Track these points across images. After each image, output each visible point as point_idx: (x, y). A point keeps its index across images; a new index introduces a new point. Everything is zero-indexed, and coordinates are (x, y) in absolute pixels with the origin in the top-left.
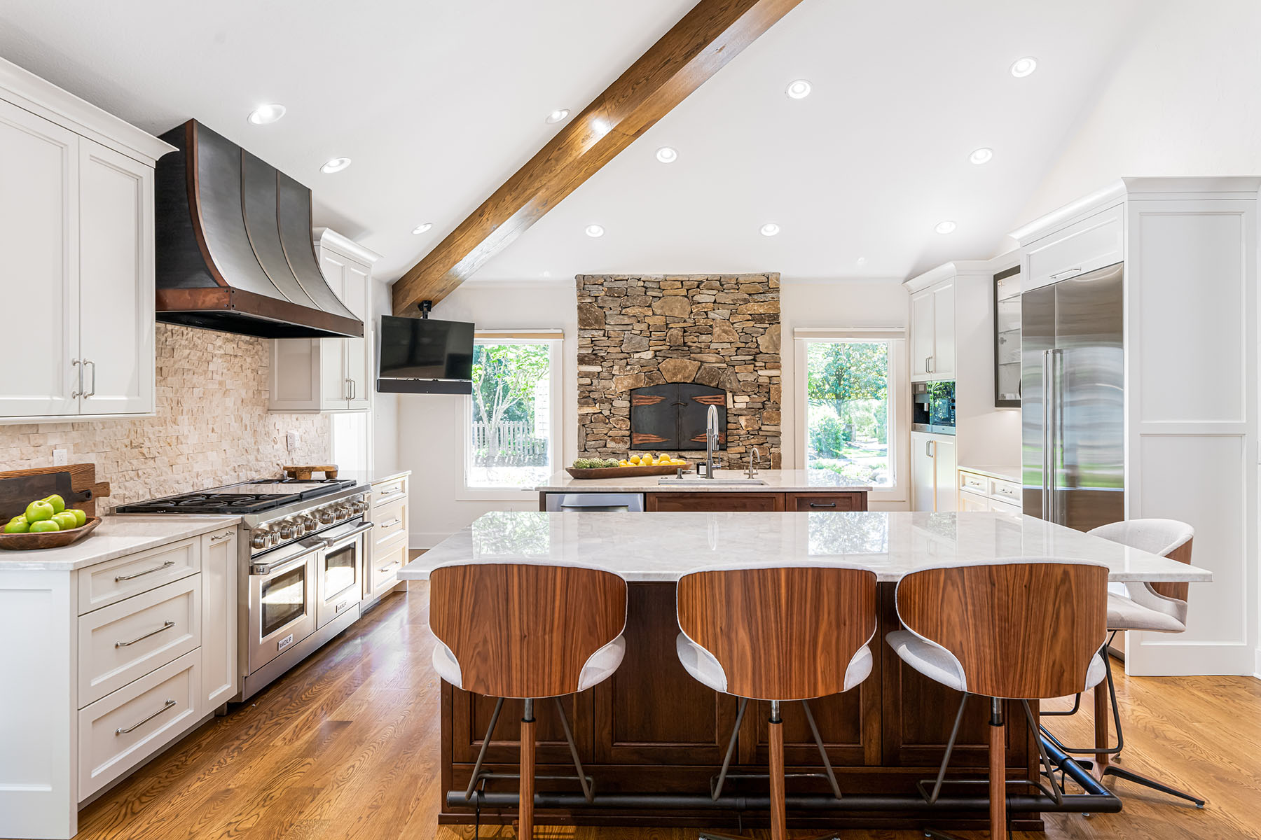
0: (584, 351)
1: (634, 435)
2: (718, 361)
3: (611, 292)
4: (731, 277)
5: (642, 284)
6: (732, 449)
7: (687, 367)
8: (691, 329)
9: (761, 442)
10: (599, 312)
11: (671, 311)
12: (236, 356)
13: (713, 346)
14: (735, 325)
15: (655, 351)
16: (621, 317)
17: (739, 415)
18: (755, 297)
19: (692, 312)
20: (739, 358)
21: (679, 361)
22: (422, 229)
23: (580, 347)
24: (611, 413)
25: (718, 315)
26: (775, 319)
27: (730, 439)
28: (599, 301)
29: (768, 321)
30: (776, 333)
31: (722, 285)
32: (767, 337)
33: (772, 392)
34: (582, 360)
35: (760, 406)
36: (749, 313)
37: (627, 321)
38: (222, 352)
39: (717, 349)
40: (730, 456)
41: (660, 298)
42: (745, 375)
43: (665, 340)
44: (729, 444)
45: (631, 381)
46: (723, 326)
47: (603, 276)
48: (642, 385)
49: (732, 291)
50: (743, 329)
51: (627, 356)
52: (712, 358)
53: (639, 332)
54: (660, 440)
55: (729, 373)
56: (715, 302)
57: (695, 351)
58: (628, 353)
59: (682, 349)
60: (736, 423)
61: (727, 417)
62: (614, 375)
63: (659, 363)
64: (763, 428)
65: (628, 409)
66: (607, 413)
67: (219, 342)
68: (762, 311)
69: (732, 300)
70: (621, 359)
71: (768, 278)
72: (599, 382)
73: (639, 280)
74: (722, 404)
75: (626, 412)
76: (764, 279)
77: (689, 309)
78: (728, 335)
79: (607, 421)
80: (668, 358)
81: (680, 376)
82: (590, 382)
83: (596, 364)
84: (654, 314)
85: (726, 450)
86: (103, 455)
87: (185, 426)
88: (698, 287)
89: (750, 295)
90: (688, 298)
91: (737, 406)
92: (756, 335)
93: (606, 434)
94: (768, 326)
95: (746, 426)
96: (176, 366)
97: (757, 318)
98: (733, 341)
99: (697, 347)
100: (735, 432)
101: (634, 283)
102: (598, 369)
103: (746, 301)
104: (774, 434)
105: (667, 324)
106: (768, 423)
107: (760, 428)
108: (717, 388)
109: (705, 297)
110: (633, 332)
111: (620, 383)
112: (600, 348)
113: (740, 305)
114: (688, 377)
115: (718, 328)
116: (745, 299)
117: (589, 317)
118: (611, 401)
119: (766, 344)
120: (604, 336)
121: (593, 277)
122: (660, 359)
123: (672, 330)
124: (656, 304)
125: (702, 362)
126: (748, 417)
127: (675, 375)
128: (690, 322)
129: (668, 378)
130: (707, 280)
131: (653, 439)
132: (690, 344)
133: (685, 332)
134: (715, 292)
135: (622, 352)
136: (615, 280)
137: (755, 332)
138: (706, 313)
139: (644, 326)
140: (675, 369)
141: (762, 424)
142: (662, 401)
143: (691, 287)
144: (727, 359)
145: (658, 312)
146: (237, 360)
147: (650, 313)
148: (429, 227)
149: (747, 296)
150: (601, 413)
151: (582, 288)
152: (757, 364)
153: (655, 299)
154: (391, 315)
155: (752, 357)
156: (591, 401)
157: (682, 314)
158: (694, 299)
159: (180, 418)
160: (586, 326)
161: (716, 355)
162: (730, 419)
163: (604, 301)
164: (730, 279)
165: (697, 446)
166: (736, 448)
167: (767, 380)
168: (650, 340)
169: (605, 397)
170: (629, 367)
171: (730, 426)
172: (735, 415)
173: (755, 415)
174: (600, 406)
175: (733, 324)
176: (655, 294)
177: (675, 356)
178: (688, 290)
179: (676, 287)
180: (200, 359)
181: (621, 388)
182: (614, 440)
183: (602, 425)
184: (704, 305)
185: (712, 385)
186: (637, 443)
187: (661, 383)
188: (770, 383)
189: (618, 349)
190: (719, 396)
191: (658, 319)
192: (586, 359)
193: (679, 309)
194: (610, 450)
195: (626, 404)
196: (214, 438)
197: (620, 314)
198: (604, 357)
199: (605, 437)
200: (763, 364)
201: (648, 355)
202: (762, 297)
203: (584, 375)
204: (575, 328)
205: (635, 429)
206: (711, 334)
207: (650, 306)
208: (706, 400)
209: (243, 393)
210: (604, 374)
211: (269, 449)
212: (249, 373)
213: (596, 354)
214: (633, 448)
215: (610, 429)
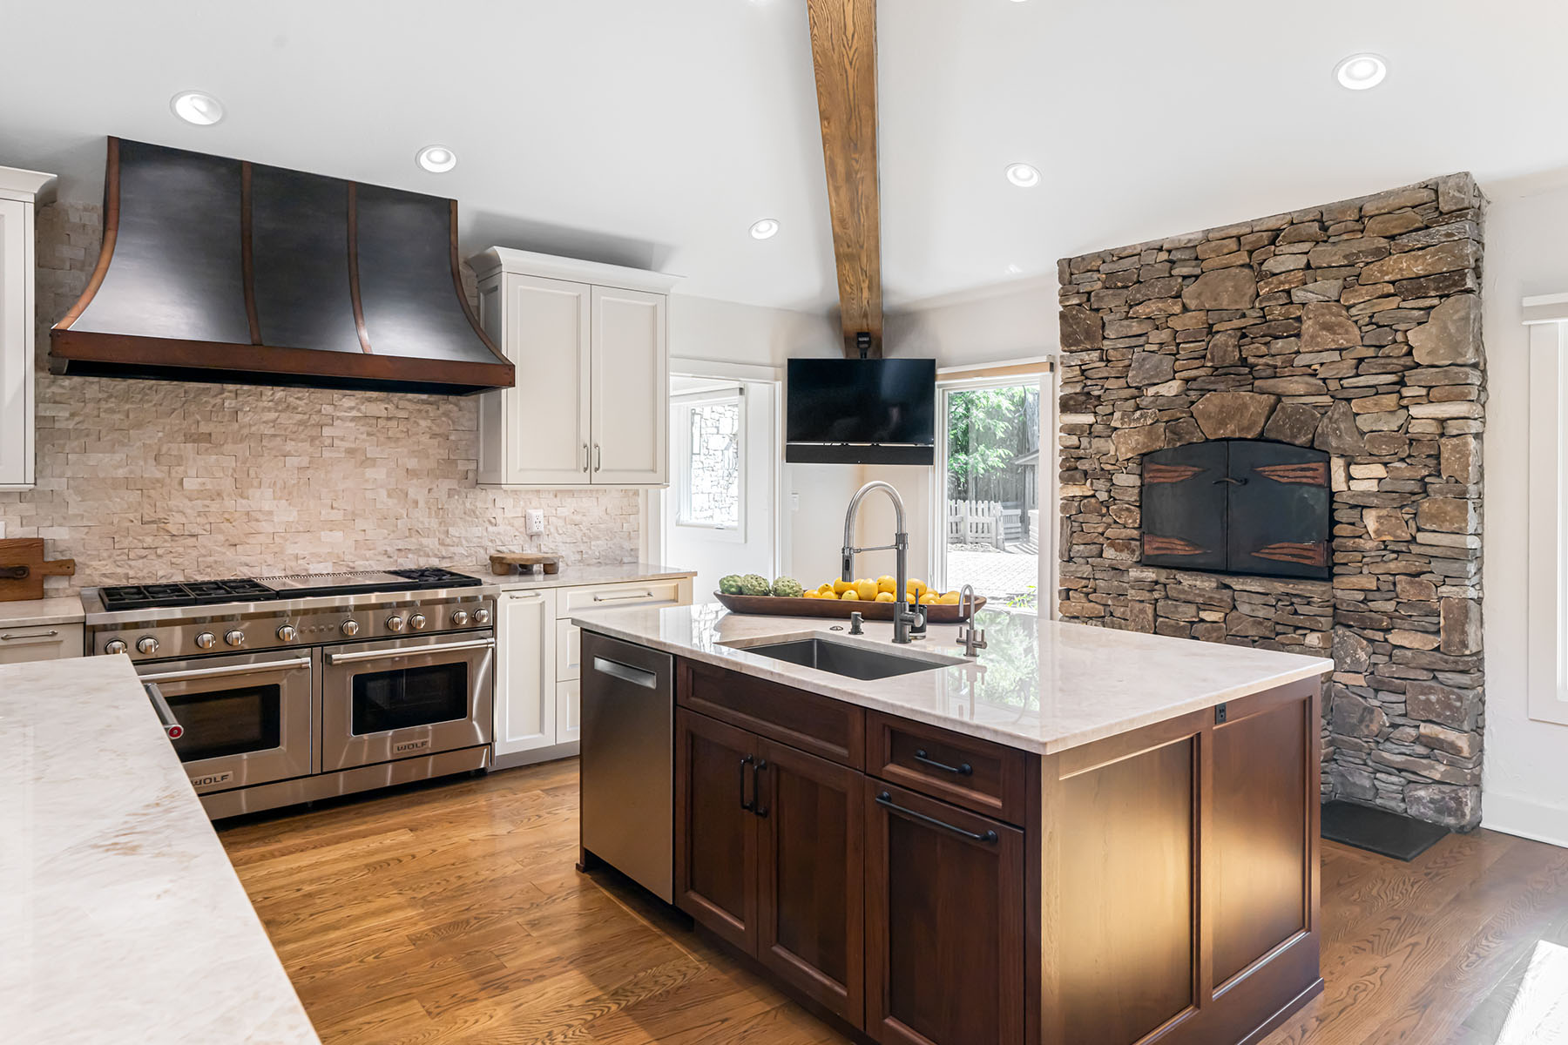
0: (1069, 390)
1: (1146, 538)
2: (1312, 390)
3: (1112, 282)
4: (1344, 207)
5: (1164, 256)
6: (1344, 579)
7: (1245, 406)
8: (1255, 330)
9: (1413, 569)
10: (1091, 319)
11: (1216, 300)
12: (389, 419)
13: (1300, 360)
14: (1354, 311)
15: (1187, 381)
16: (1125, 323)
17: (1364, 507)
18: (1404, 240)
19: (1258, 295)
20: (1362, 381)
21: (1228, 396)
22: (766, 231)
23: (1066, 383)
24: (1111, 497)
25: (1312, 293)
26: (1455, 284)
27: (1338, 556)
28: (1092, 299)
29: (1437, 289)
30: (1455, 317)
31: (1324, 228)
32: (1431, 328)
33: (1445, 455)
34: (1067, 405)
35: (1415, 487)
36: (1387, 278)
37: (1136, 328)
38: (354, 413)
39: (1310, 366)
40: (1339, 593)
41: (1197, 277)
42: (1376, 418)
43: (1204, 357)
44: (1336, 570)
45: (1141, 439)
46: (1323, 315)
47: (1098, 255)
48: (1160, 444)
49: (1345, 237)
50: (1371, 317)
51: (1135, 392)
52: (1296, 386)
53: (1155, 348)
54: (1188, 550)
55: (1336, 416)
56: (1308, 266)
57: (1264, 374)
58: (1136, 388)
59: (1242, 372)
60: (1353, 524)
61: (1332, 511)
62: (1116, 429)
63: (1193, 403)
64: (1421, 537)
65: (1136, 491)
66: (1103, 496)
68: (1418, 269)
69: (1345, 257)
70: (1127, 399)
71: (1436, 191)
72: (1090, 443)
73: (1161, 249)
74: (1320, 481)
75: (1133, 496)
76: (1426, 195)
77: (1252, 291)
78: (1335, 333)
79: (1104, 510)
80: (1209, 391)
81: (1231, 427)
82: (1076, 443)
83: (1085, 411)
84: (1185, 309)
85: (1330, 579)
86: (86, 530)
87: (263, 499)
88: (1273, 242)
89: (1392, 238)
90: (1251, 267)
91: (1355, 485)
92: (1402, 327)
93: (1102, 534)
95: (1375, 532)
96: (245, 431)
97: (1411, 288)
98: (1346, 344)
99: (1268, 365)
100: (1350, 543)
101: (1149, 258)
102: (1090, 419)
103: (1380, 254)
104: (1449, 553)
105: (1211, 326)
106: (1434, 527)
107: (1414, 538)
108: (1312, 447)
109: (1286, 261)
110: (1147, 347)
111: (1125, 444)
112: (1093, 382)
113: (1367, 264)
114: (1249, 429)
115: (1310, 322)
116: (1378, 249)
117: (1075, 330)
118: (1108, 476)
119: (1430, 345)
120: (1101, 360)
121: (1083, 258)
122: (1193, 395)
123: (1218, 336)
124: (1190, 290)
125: (1279, 397)
126: (1384, 512)
127: (1222, 423)
128: (1253, 316)
129: (1210, 430)
130: (1292, 224)
131: (1180, 549)
132: (1251, 360)
133: (1244, 336)
134: (1305, 247)
135: (1129, 387)
136: (1121, 258)
137: (1407, 321)
138: (1288, 291)
139: (1165, 335)
140: (1221, 412)
141: (1419, 530)
142: (1195, 475)
143: (1258, 244)
144: (1333, 385)
145: (1192, 304)
146: (393, 423)
147: (1177, 309)
148: (776, 227)
149: (1383, 243)
150: (1093, 496)
151: (1066, 282)
153: (1187, 282)
154: (842, 357)
155: (1392, 378)
156: (1078, 475)
157: (1236, 302)
158: (1264, 268)
159: (253, 492)
160: (1071, 345)
161: (1308, 379)
162: (1338, 516)
163: (1100, 298)
164: (1343, 212)
165: (1264, 567)
166: (1354, 579)
167: (1432, 428)
168: (1178, 360)
169: (1102, 469)
170: (1138, 413)
171: (1338, 530)
172: (1355, 507)
173: (1401, 507)
174: (1092, 484)
175: (1348, 308)
176: (1186, 271)
177: (1222, 387)
178: (1250, 253)
179: (1225, 251)
180: (301, 422)
181: (1125, 453)
182: (1112, 545)
183: (1094, 518)
184: (1282, 277)
185: (1297, 442)
186: (1151, 552)
187: (1195, 440)
188: (1442, 435)
189: (1122, 382)
190: (1313, 465)
191: (1191, 317)
192: (1072, 403)
193: (1231, 291)
194: (1107, 563)
195: (1134, 480)
196: (337, 515)
197: (1127, 318)
198: (1099, 396)
199: (1101, 540)
200: (1423, 392)
201: (1171, 389)
202: (1421, 238)
203: (1070, 430)
204: (1058, 350)
205: (1147, 528)
206: (1298, 336)
207: (1178, 296)
208: (1283, 473)
209: (412, 463)
210: (1098, 428)
211: (478, 531)
212: (425, 439)
213: (1089, 393)
214: (1144, 563)
215: (1109, 526)
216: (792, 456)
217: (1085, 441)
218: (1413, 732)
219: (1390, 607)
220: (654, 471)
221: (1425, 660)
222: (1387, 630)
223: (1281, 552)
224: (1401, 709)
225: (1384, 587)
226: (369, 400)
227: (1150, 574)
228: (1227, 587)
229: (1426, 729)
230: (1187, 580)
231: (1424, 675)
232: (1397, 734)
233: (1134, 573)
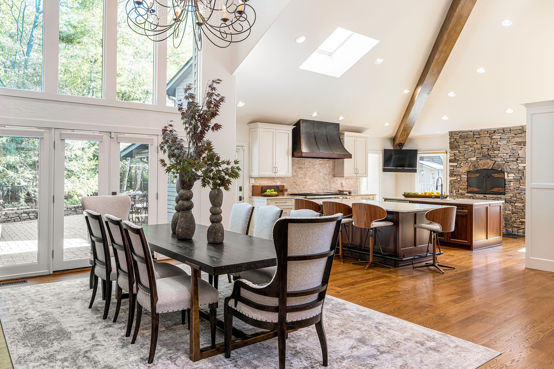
1: (468, 188)
2: (501, 160)
3: (461, 137)
4: (507, 128)
7: (489, 163)
8: (491, 149)
9: (519, 192)
10: (456, 144)
11: (483, 142)
13: (499, 155)
15: (477, 158)
17: (511, 182)
18: (517, 135)
20: (510, 159)
21: (486, 161)
22: (387, 124)
23: (450, 157)
24: (461, 180)
25: (501, 143)
26: (524, 144)
27: (506, 190)
28: (457, 140)
29: (522, 144)
31: (504, 131)
32: (522, 151)
33: (525, 173)
34: (451, 161)
35: (520, 178)
36: (515, 141)
37: (466, 147)
38: (319, 163)
39: (501, 156)
40: (506, 197)
41: (479, 138)
42: (513, 166)
43: (481, 153)
44: (506, 193)
45: (467, 168)
46: (503, 147)
47: (458, 131)
48: (472, 170)
49: (507, 133)
50: (512, 148)
52: (499, 159)
53: (471, 151)
54: (478, 190)
55: (506, 165)
56: (501, 138)
57: (492, 157)
58: (466, 158)
59: (489, 157)
60: (509, 185)
61: (505, 182)
62: (462, 166)
63: (478, 162)
64: (520, 187)
65: (466, 178)
66: (459, 179)
67: (318, 161)
68: (520, 141)
69: (508, 137)
70: (464, 161)
73: (472, 132)
74: (503, 177)
75: (466, 180)
76: (521, 128)
77: (490, 141)
78: (506, 150)
79: (459, 182)
80: (482, 160)
81: (486, 167)
82: (453, 169)
83: (455, 162)
84: (477, 144)
85: (505, 195)
87: (307, 179)
88: (494, 133)
89: (516, 134)
90: (490, 137)
91: (509, 178)
92: (517, 150)
94: (523, 146)
95: (513, 186)
97: (519, 143)
98: (507, 153)
99: (493, 155)
100: (508, 188)
101: (468, 133)
102: (456, 164)
103: (514, 137)
104: (524, 189)
105: (482, 147)
106: (523, 185)
108: (501, 171)
109: (496, 136)
110: (469, 151)
111: (464, 169)
112: (457, 157)
113: (511, 139)
114: (489, 167)
115: (501, 148)
117: (452, 146)
118: (460, 176)
119: (522, 154)
120: (459, 152)
121: (454, 132)
122: (478, 160)
123: (483, 149)
124: (477, 140)
125: (495, 161)
127: (484, 166)
128: (490, 146)
129: (482, 167)
130: (498, 130)
131: (476, 189)
132: (490, 154)
133: (488, 150)
134: (500, 134)
136: (463, 132)
137: (519, 149)
138: (497, 142)
139: (473, 149)
140: (484, 164)
141: (520, 185)
142: (479, 176)
143: (491, 133)
144: (505, 160)
145: (478, 143)
146: (323, 165)
147: (475, 144)
148: (389, 124)
149: (514, 135)
150: (457, 180)
151: (451, 136)
152: (518, 162)
153: (477, 138)
154: (393, 149)
155: (516, 159)
156: (453, 175)
157: (487, 143)
158: (493, 137)
159: (306, 178)
160: (452, 149)
161: (501, 158)
162: (506, 183)
163: (459, 140)
165: (492, 193)
166: (509, 194)
167: (522, 168)
168: (475, 153)
169: (459, 174)
170: (467, 163)
171: (506, 186)
172: (509, 182)
173: (517, 182)
174: (456, 177)
175: (508, 146)
176: (477, 136)
177: (484, 159)
178: (490, 134)
179: (485, 133)
180: (312, 165)
181: (464, 171)
182: (461, 189)
183: (457, 184)
184: (496, 139)
185: (499, 170)
186: (470, 190)
187: (479, 169)
188: (524, 169)
189: (463, 157)
190: (501, 174)
193: (486, 141)
194: (460, 193)
195: (466, 176)
196: (316, 182)
197: (464, 144)
198: (458, 160)
199: (459, 188)
200: (521, 162)
201: (474, 159)
202: (520, 135)
203: (451, 166)
204: (449, 150)
205: (469, 186)
206: (499, 150)
207: (475, 141)
208: (496, 175)
209: (326, 172)
210: (458, 166)
211: (335, 186)
212: (328, 167)
213: (456, 159)
214: (468, 192)
215: (460, 185)
216: (384, 170)
217: (455, 169)
218: (519, 220)
219: (515, 199)
220: (366, 174)
221: (521, 208)
222: (515, 203)
223: (496, 190)
224: (517, 217)
225: (514, 196)
226: (321, 160)
227: (470, 195)
228: (485, 196)
229: (521, 220)
230: (477, 196)
231: (521, 210)
232: (516, 221)
233: (466, 194)
